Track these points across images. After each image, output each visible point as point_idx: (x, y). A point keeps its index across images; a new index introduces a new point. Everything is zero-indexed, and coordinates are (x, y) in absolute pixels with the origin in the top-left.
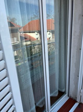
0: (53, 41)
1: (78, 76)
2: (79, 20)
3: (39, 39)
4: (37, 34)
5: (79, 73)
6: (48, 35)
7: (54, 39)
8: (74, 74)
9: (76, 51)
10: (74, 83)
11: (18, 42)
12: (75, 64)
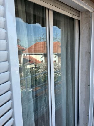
0: (59, 65)
1: (88, 116)
2: (86, 56)
3: (44, 62)
4: (42, 57)
5: (89, 113)
6: (54, 58)
7: (60, 63)
8: (83, 113)
9: (84, 86)
10: (83, 123)
11: (21, 64)
12: (84, 101)
